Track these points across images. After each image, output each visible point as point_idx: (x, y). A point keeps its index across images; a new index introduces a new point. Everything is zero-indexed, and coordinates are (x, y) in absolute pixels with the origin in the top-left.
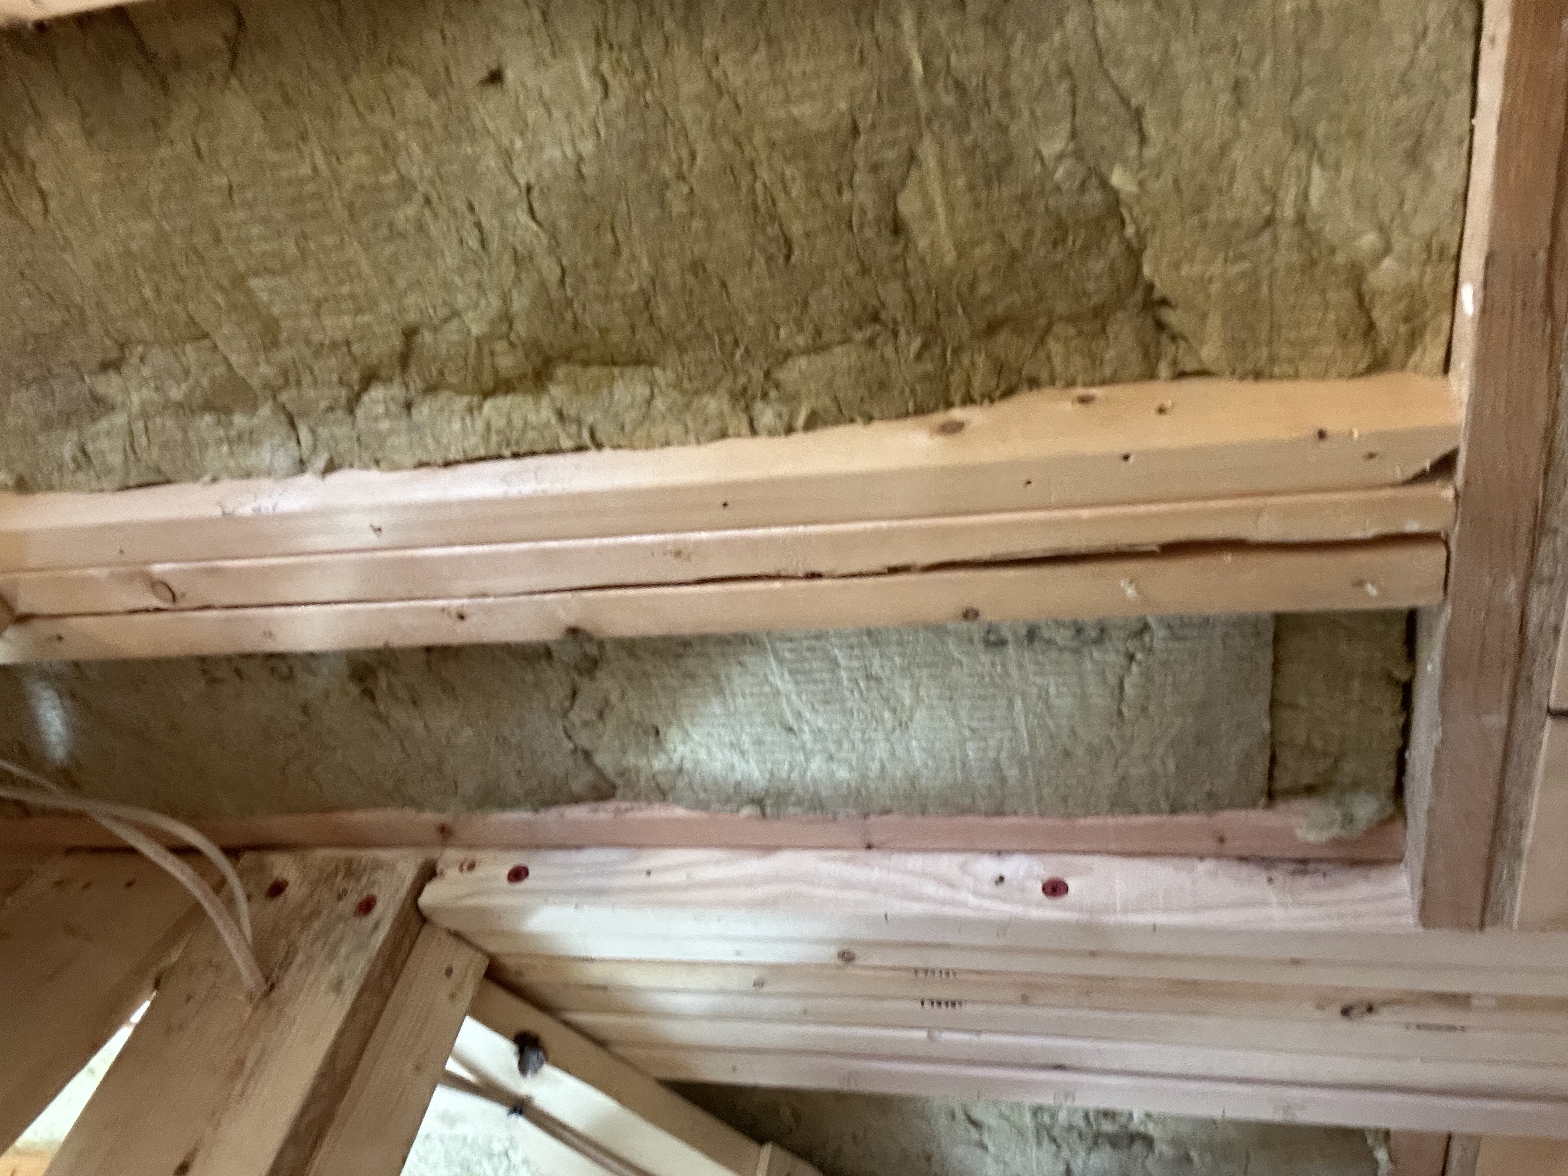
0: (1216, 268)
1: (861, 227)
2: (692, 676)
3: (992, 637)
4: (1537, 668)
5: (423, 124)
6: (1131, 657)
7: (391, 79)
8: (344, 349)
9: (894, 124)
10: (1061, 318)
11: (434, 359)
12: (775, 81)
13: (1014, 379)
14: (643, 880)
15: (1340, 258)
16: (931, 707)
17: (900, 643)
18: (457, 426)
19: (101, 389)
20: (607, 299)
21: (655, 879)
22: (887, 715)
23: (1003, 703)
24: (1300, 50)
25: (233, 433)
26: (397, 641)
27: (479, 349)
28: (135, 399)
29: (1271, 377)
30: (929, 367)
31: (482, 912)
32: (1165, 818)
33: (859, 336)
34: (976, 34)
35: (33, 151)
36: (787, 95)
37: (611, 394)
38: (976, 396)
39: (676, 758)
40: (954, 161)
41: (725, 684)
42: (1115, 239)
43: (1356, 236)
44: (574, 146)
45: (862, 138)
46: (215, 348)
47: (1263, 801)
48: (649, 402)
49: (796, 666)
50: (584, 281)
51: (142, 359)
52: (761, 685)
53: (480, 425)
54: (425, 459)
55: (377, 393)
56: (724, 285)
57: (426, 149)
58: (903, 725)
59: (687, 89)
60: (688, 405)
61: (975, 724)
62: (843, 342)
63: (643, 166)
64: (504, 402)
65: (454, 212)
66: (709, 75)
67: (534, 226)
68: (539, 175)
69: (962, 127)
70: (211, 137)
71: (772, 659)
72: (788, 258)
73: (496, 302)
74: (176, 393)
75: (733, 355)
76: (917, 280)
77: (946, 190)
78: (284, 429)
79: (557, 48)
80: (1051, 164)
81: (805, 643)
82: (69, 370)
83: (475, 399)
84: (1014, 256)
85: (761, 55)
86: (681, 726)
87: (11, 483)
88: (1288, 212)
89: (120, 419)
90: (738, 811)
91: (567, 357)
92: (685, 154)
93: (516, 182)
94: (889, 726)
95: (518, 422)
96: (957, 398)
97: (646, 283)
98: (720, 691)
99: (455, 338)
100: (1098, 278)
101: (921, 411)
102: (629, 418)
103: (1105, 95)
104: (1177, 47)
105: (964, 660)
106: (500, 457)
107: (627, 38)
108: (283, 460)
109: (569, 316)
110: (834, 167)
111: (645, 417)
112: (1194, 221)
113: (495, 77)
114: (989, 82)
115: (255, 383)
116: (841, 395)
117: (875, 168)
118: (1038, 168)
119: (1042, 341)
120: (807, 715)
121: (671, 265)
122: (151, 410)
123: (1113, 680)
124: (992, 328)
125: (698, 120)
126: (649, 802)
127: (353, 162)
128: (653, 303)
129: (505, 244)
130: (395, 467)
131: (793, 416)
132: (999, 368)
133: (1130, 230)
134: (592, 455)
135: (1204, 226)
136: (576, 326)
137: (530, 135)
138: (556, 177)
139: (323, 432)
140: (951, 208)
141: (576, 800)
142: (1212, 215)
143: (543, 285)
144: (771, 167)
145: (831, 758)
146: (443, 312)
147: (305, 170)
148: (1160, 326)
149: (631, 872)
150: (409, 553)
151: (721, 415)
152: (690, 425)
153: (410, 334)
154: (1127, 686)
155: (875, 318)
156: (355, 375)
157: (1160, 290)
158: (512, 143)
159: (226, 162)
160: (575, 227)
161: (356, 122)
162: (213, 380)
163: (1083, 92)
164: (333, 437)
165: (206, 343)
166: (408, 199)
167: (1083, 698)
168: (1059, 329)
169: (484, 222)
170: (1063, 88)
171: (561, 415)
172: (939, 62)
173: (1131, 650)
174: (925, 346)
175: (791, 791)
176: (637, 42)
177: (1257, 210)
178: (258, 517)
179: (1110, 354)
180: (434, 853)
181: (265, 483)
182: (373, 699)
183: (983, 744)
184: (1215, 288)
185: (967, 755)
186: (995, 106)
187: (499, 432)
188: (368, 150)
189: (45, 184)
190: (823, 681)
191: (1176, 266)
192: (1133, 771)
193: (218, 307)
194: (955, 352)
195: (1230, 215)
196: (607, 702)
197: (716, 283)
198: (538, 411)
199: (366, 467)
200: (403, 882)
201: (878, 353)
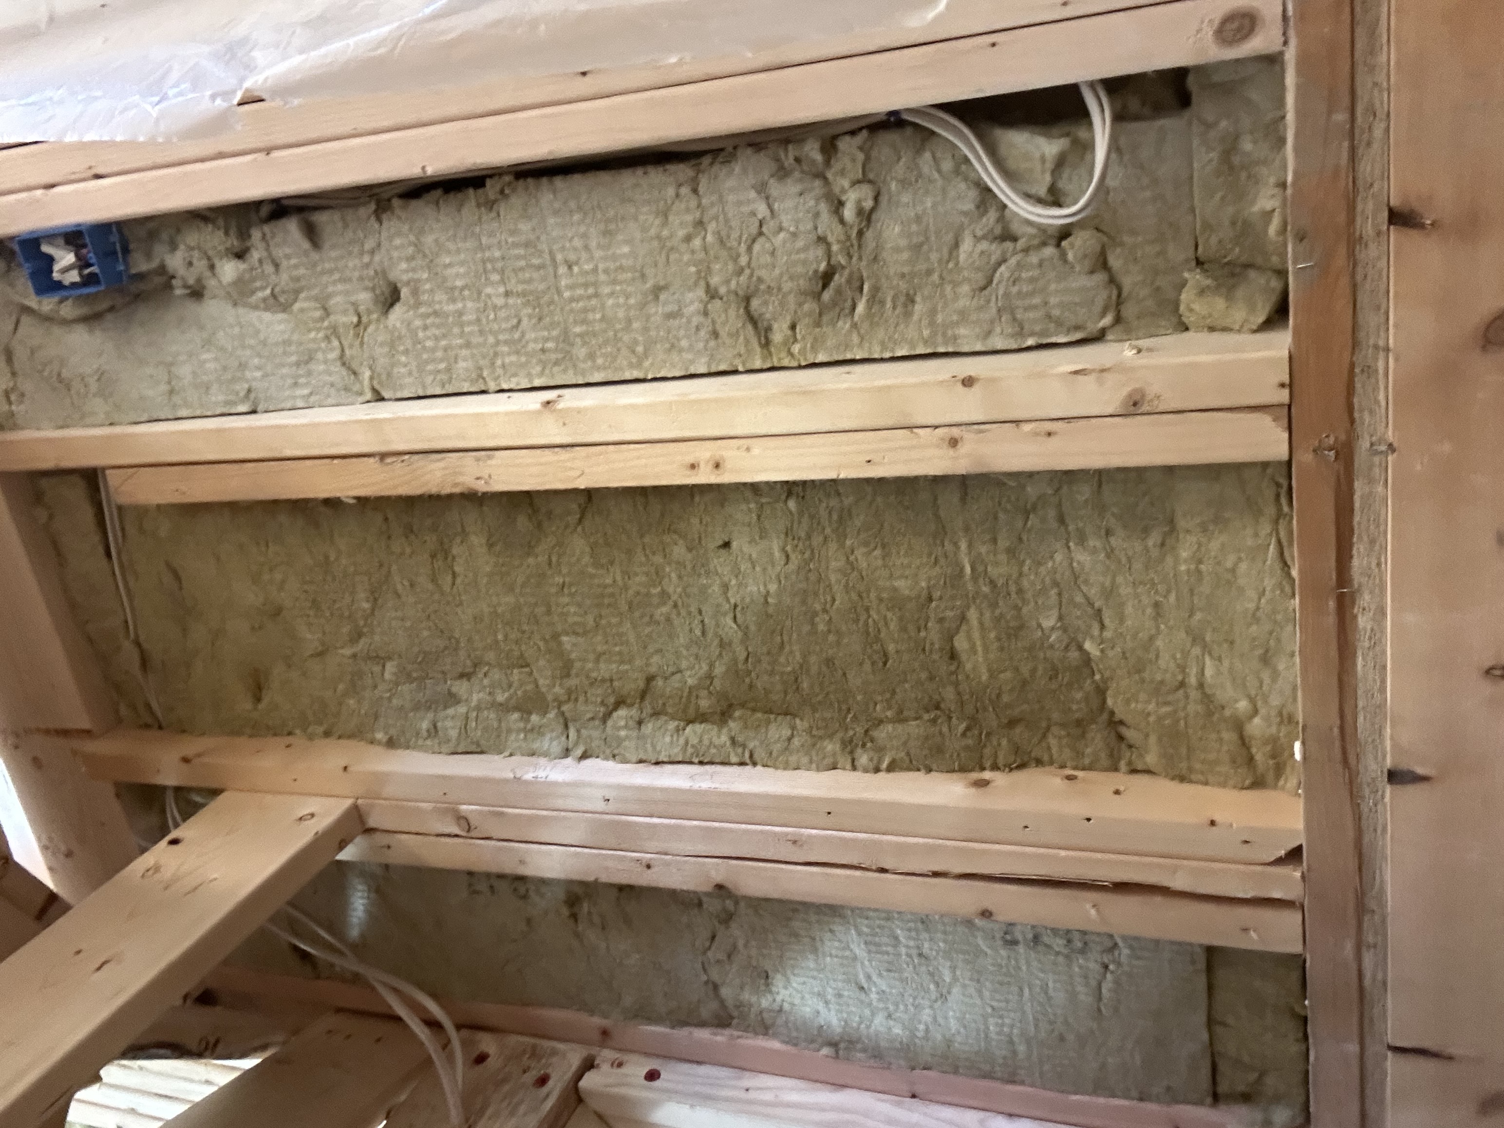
0: (1151, 707)
1: (931, 651)
2: (796, 935)
3: (1008, 937)
4: (1376, 1011)
5: (681, 564)
6: (1106, 967)
7: (667, 539)
8: (608, 684)
9: (953, 598)
10: (1056, 724)
11: (662, 696)
12: (885, 566)
13: (1026, 759)
14: (742, 1095)
15: (1227, 713)
16: (964, 986)
17: (945, 933)
18: (668, 739)
19: (454, 690)
20: (772, 673)
21: (752, 1095)
22: (932, 986)
23: (1014, 989)
24: (1192, 591)
25: (529, 727)
26: (604, 878)
27: (690, 692)
28: (475, 697)
29: (1191, 781)
30: (970, 742)
31: (624, 1100)
32: (1135, 1103)
33: (926, 717)
34: (1003, 557)
35: (455, 551)
36: (891, 575)
37: (767, 733)
38: (1000, 764)
39: (779, 998)
40: (988, 623)
41: (818, 944)
42: (1089, 681)
43: (1236, 701)
44: (765, 585)
45: (934, 604)
46: (531, 673)
47: (1209, 1100)
48: (789, 739)
49: (869, 938)
50: (760, 661)
51: (485, 675)
52: (844, 949)
53: (682, 741)
54: (644, 758)
55: (622, 712)
56: (844, 674)
57: (680, 577)
58: (943, 997)
59: (833, 564)
60: (814, 745)
61: (995, 1004)
62: (916, 719)
63: (804, 602)
64: (699, 728)
65: (690, 613)
66: (848, 558)
67: (735, 626)
68: (743, 599)
69: (994, 605)
70: (560, 556)
71: (853, 932)
72: (885, 664)
73: (705, 667)
74: (501, 698)
75: (846, 718)
76: (964, 687)
77: (983, 638)
78: (560, 728)
79: (763, 534)
80: (1047, 632)
81: (878, 922)
82: (440, 676)
83: (682, 724)
84: (1024, 683)
85: (878, 552)
86: (785, 975)
87: (384, 740)
88: (1193, 680)
89: (462, 709)
90: (818, 1050)
91: (743, 705)
92: (829, 598)
93: (728, 600)
94: (933, 997)
95: (706, 742)
96: (988, 764)
97: (797, 667)
98: (815, 951)
99: (677, 685)
100: (1078, 703)
101: (963, 769)
102: (777, 748)
103: (1079, 599)
104: (1120, 579)
105: (989, 951)
106: (691, 763)
107: (803, 535)
108: (556, 747)
109: (747, 680)
110: (916, 616)
111: (786, 749)
112: (1137, 677)
113: (727, 545)
114: (1010, 582)
115: (550, 697)
116: (912, 752)
117: (941, 620)
118: (1040, 633)
119: (1044, 736)
120: (875, 978)
121: (813, 659)
122: (483, 706)
123: (1094, 983)
124: (1012, 723)
125: (839, 582)
126: (756, 1034)
127: (638, 579)
128: (799, 680)
129: (716, 634)
130: (625, 761)
131: (880, 761)
132: (1017, 750)
133: (1097, 677)
134: (748, 768)
135: (1143, 681)
136: (751, 686)
137: (740, 577)
138: (752, 601)
139: (584, 732)
140: (986, 649)
141: (702, 1024)
142: (1146, 675)
143: (735, 661)
144: (878, 612)
145: (889, 1016)
146: (671, 669)
147: (609, 581)
148: (1121, 738)
149: (735, 1088)
150: (624, 818)
151: (834, 754)
152: (815, 758)
153: (650, 679)
154: (1104, 991)
155: (937, 707)
156: (612, 700)
157: (1119, 715)
158: (730, 581)
159: (565, 570)
160: (759, 630)
161: (643, 559)
162: (525, 692)
163: (1066, 596)
164: (590, 737)
165: (527, 670)
166: (664, 604)
167: (1073, 995)
168: (1055, 730)
169: (706, 621)
170: (1054, 592)
171: (733, 741)
172: (981, 569)
173: (1106, 961)
174: (968, 729)
175: (859, 1040)
176: (809, 537)
177: (1174, 675)
178: (535, 782)
179: (1089, 751)
180: (594, 1050)
181: (542, 761)
182: (576, 921)
183: (1000, 1021)
184: (1152, 719)
185: (988, 1028)
186: (1014, 596)
187: (693, 746)
188: (647, 574)
189: (457, 569)
190: (888, 953)
191: (1128, 702)
192: (1110, 1060)
193: (539, 649)
194: (988, 734)
195: (1158, 677)
196: (735, 947)
197: (840, 672)
198: (719, 737)
199: (606, 758)
200: (571, 1066)
201: (938, 728)
